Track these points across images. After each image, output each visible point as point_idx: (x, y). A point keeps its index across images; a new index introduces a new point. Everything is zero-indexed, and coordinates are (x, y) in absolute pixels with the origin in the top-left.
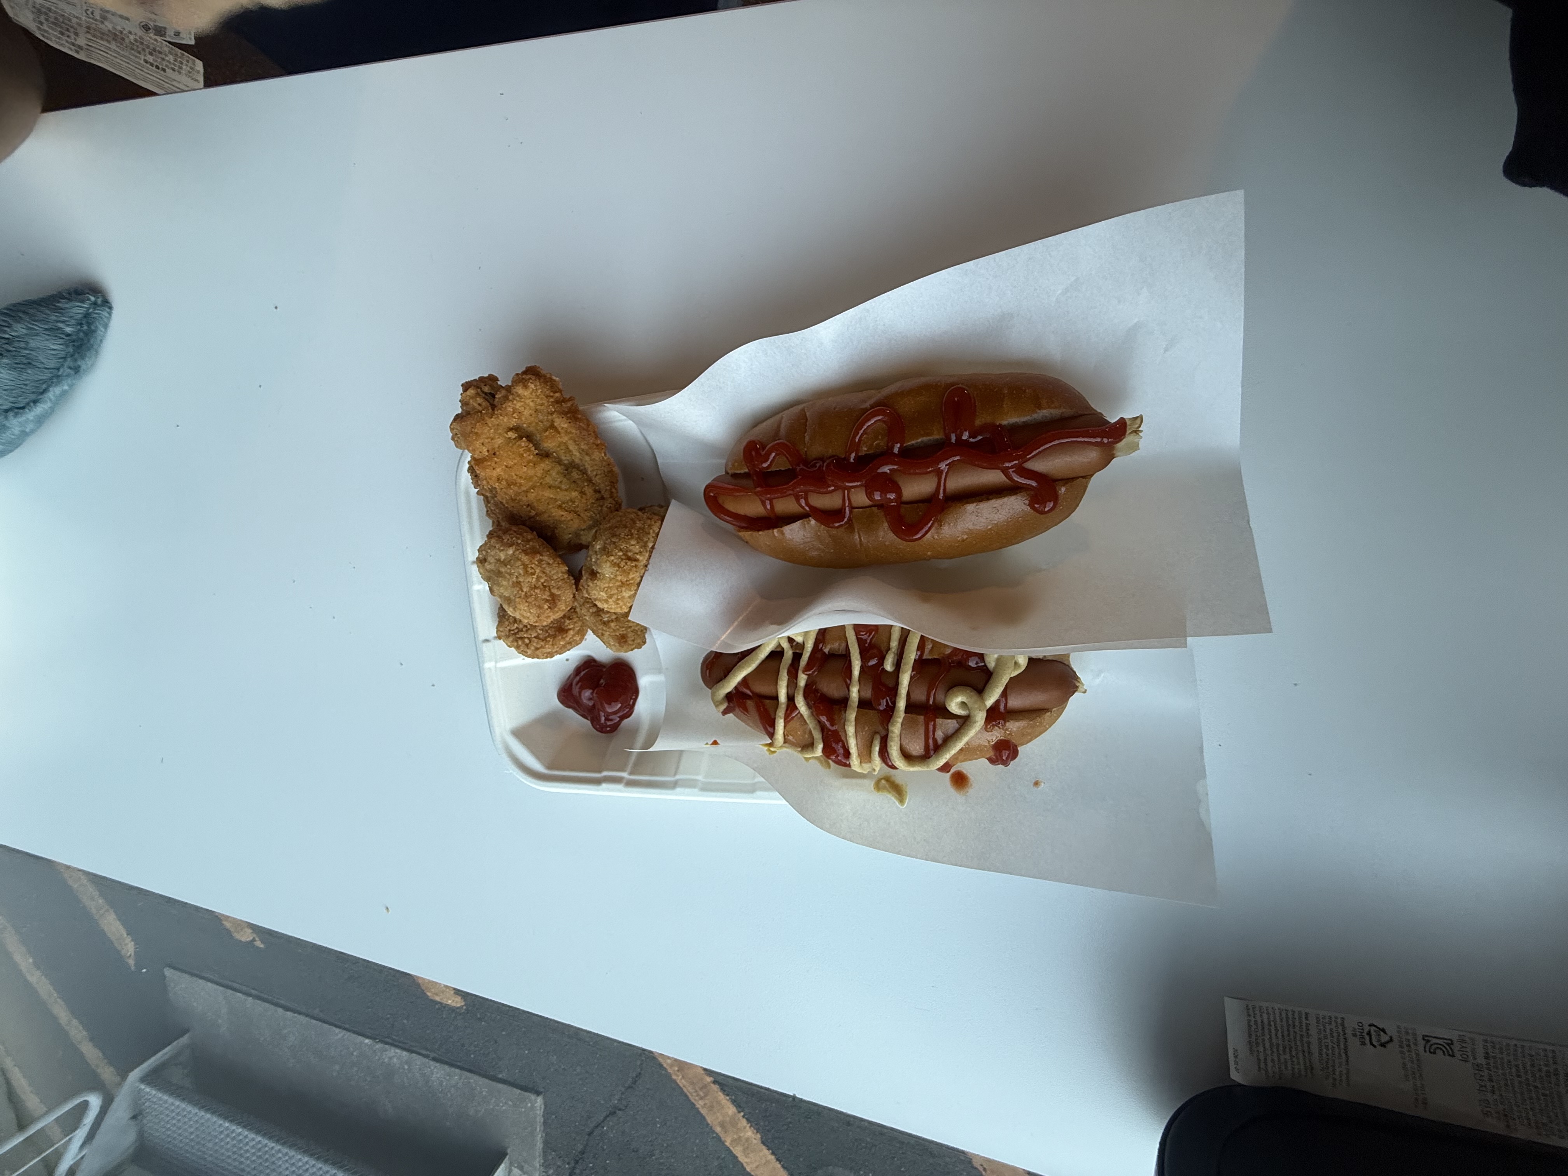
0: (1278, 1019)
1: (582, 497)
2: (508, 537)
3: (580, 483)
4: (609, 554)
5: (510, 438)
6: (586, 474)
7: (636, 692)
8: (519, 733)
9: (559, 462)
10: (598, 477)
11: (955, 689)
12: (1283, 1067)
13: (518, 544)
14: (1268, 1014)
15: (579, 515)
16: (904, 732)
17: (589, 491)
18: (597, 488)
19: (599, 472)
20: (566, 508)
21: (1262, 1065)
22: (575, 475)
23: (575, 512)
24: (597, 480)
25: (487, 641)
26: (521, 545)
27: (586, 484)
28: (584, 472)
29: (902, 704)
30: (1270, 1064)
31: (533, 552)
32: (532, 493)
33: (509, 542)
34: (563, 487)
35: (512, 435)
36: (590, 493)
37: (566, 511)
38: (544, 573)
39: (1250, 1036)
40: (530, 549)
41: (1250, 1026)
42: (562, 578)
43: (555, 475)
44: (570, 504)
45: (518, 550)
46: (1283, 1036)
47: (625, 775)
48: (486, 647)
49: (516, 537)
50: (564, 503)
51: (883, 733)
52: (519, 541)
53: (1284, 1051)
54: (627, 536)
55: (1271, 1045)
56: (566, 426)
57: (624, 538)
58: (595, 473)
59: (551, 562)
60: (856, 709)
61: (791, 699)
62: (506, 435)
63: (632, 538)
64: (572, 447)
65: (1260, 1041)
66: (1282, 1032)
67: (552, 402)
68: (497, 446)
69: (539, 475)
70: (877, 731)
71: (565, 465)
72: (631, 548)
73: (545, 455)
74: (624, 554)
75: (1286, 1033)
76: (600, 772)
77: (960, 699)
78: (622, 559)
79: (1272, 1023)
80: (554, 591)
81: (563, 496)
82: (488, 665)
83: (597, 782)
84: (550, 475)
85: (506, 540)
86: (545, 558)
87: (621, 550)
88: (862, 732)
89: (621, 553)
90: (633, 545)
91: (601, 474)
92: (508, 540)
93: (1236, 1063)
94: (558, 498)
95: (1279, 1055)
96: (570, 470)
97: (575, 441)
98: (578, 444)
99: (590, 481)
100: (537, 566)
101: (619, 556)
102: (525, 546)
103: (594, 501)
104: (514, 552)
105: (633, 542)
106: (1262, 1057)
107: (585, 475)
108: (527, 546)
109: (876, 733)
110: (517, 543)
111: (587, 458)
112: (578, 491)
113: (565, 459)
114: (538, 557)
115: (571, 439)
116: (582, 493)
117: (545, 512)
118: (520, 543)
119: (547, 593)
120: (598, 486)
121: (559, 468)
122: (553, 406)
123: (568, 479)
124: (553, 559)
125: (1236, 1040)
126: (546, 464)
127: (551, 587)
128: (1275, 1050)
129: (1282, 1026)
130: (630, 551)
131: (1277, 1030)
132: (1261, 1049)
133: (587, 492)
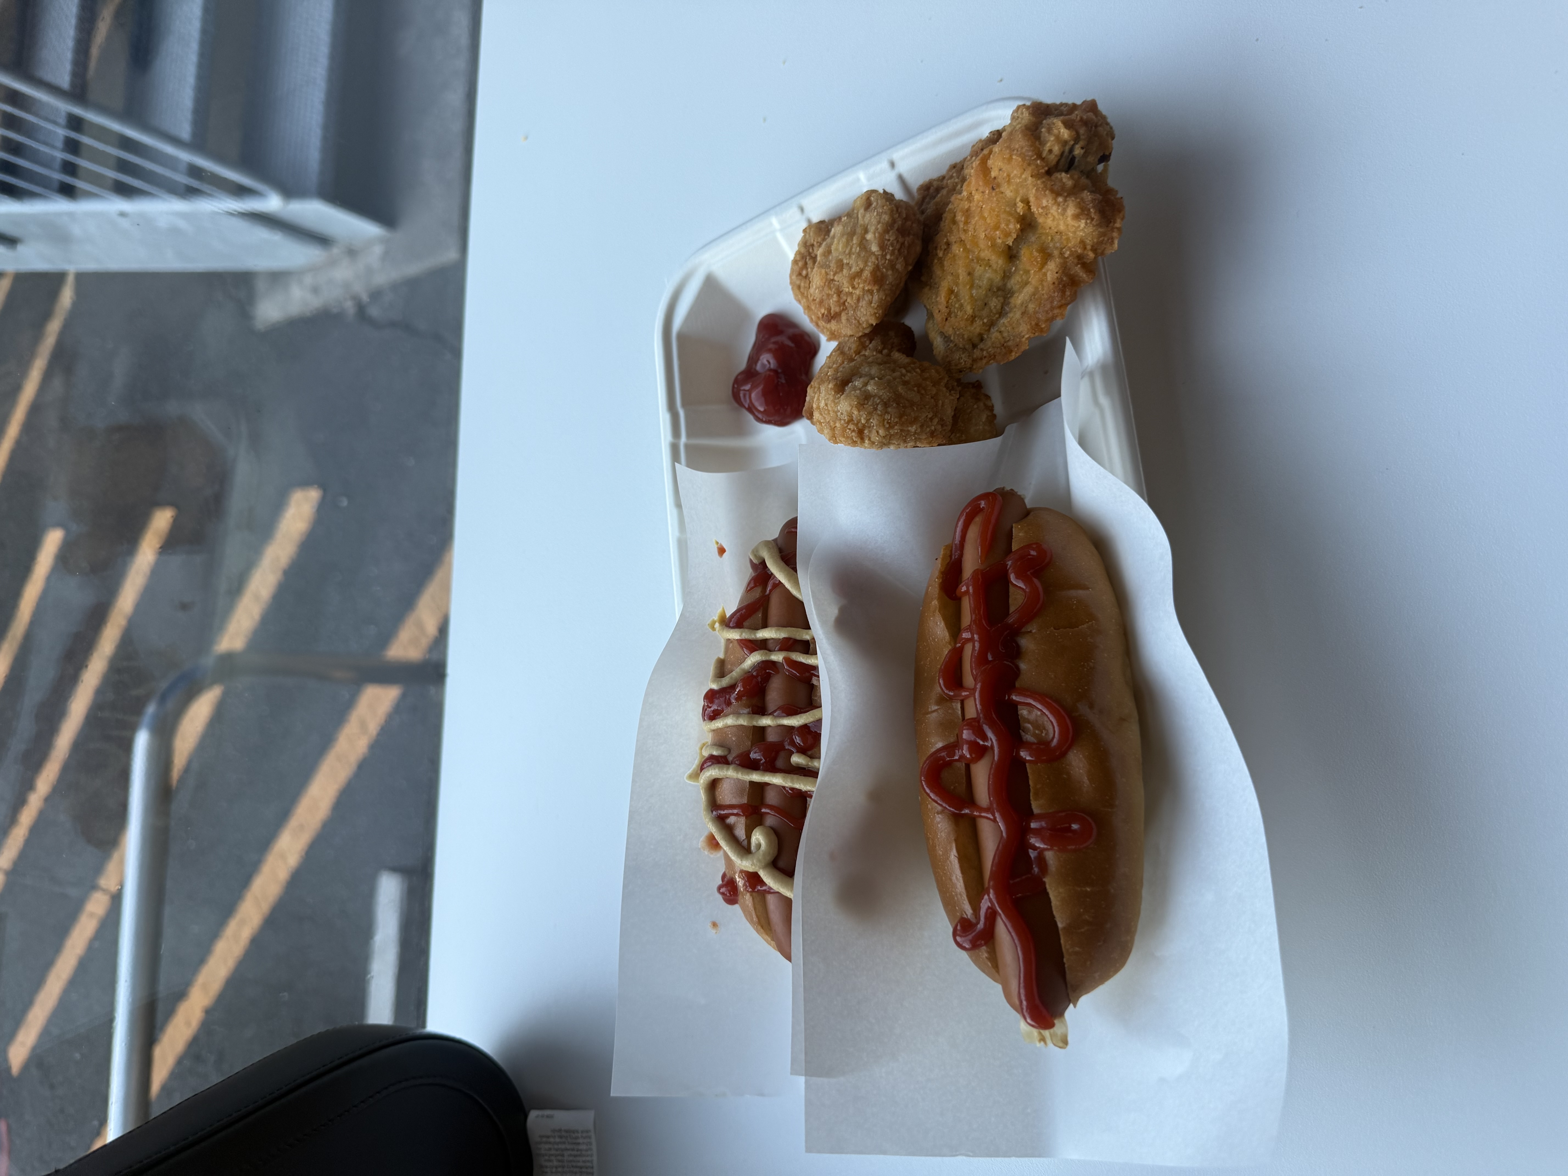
0: (584, 1159)
1: (967, 320)
2: (891, 239)
3: (985, 312)
4: (861, 406)
5: (1015, 204)
6: (1000, 317)
7: (782, 423)
8: (711, 285)
9: (1006, 276)
10: (998, 334)
11: (774, 837)
12: (547, 1158)
13: (884, 256)
14: (587, 1150)
15: (946, 319)
16: (732, 782)
17: (977, 327)
18: (985, 336)
19: (1005, 334)
20: (950, 301)
21: (544, 1139)
22: (994, 303)
23: (949, 314)
24: (994, 334)
25: (802, 210)
26: (883, 262)
27: (985, 321)
28: (1002, 313)
29: (756, 777)
30: (547, 1146)
31: (878, 278)
32: (959, 251)
33: (886, 242)
34: (974, 292)
35: (1020, 208)
36: (975, 328)
37: (947, 302)
38: (858, 300)
39: (566, 1131)
40: (882, 273)
41: (574, 1132)
42: (861, 322)
43: (987, 276)
44: (957, 306)
45: (877, 259)
46: (571, 1161)
47: (683, 439)
48: (794, 211)
49: (893, 251)
50: (956, 296)
51: (730, 758)
52: (888, 257)
53: (559, 1161)
54: (888, 423)
55: (562, 1150)
56: (1049, 279)
57: (884, 420)
58: (1003, 329)
59: (872, 305)
60: (751, 725)
61: (762, 645)
62: (1018, 199)
63: (888, 429)
64: (1029, 289)
65: (564, 1140)
66: (574, 1161)
67: (1076, 251)
68: (1002, 189)
69: (982, 255)
70: (732, 751)
71: (1005, 285)
72: (874, 432)
73: (1011, 255)
74: (864, 426)
75: (574, 1164)
76: (684, 405)
77: (763, 842)
78: (857, 425)
79: (579, 1153)
80: (844, 317)
81: (965, 294)
82: (775, 221)
83: (671, 406)
84: (985, 270)
85: (887, 237)
86: (876, 297)
87: (868, 420)
88: (731, 734)
89: (863, 421)
90: (877, 432)
91: (1003, 338)
92: (889, 240)
93: (543, 1116)
94: (961, 287)
95: (556, 1156)
96: (1000, 293)
97: (1034, 294)
98: (1031, 300)
99: (992, 324)
100: (863, 289)
101: (860, 420)
102: (884, 267)
103: (966, 336)
104: (873, 253)
105: (881, 432)
106: (552, 1140)
107: (997, 316)
108: (884, 270)
109: (730, 751)
110: (886, 254)
111: (1018, 315)
112: (974, 312)
113: (1013, 283)
114: (875, 288)
115: (1036, 288)
116: (973, 319)
117: (944, 271)
118: (886, 259)
119: (837, 309)
120: (988, 337)
121: (997, 279)
122: (1071, 255)
123: (986, 295)
124: (878, 306)
125: (562, 1118)
126: (998, 262)
127: (846, 312)
128: (558, 1152)
129: (579, 1161)
130: (870, 432)
131: (575, 1156)
132: (558, 1140)
133: (975, 325)
